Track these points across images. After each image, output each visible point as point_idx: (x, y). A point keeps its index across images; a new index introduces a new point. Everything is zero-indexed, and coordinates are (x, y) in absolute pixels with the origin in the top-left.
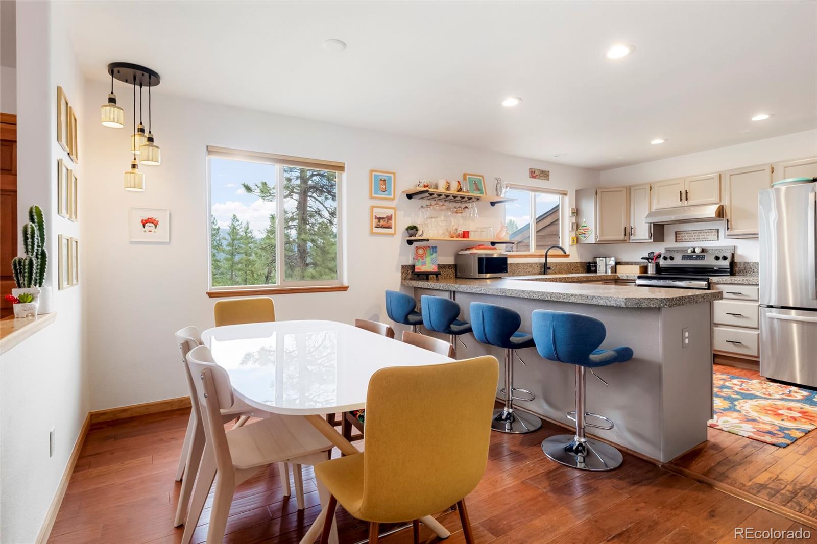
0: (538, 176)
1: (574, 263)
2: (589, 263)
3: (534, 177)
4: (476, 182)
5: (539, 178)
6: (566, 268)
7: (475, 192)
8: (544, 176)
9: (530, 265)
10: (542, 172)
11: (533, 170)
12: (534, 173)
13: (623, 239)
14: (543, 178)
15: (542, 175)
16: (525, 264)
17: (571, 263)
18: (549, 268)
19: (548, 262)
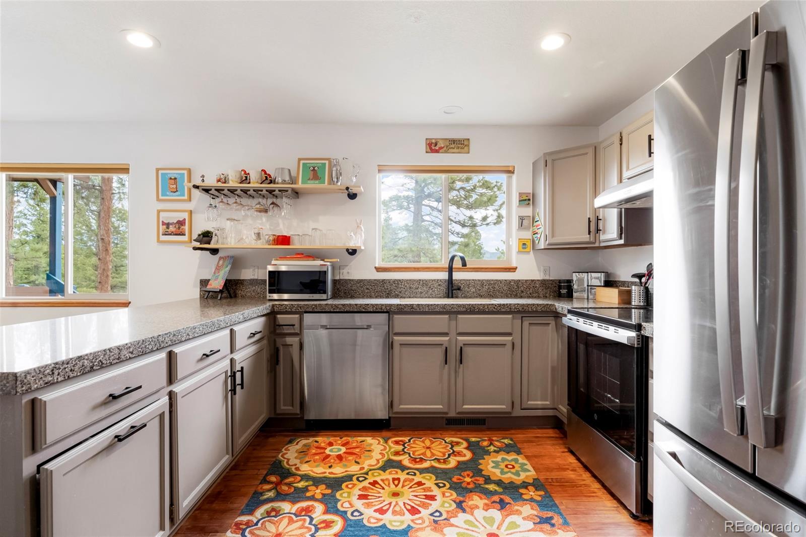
0: (445, 148)
1: (526, 281)
2: (560, 281)
3: (437, 151)
4: (316, 168)
5: (446, 152)
6: (505, 288)
7: (309, 182)
8: (458, 148)
9: (424, 283)
10: (453, 141)
11: (434, 141)
12: (436, 145)
13: (588, 240)
14: (455, 150)
15: (453, 146)
16: (414, 280)
17: (519, 280)
18: (459, 289)
19: (454, 278)
